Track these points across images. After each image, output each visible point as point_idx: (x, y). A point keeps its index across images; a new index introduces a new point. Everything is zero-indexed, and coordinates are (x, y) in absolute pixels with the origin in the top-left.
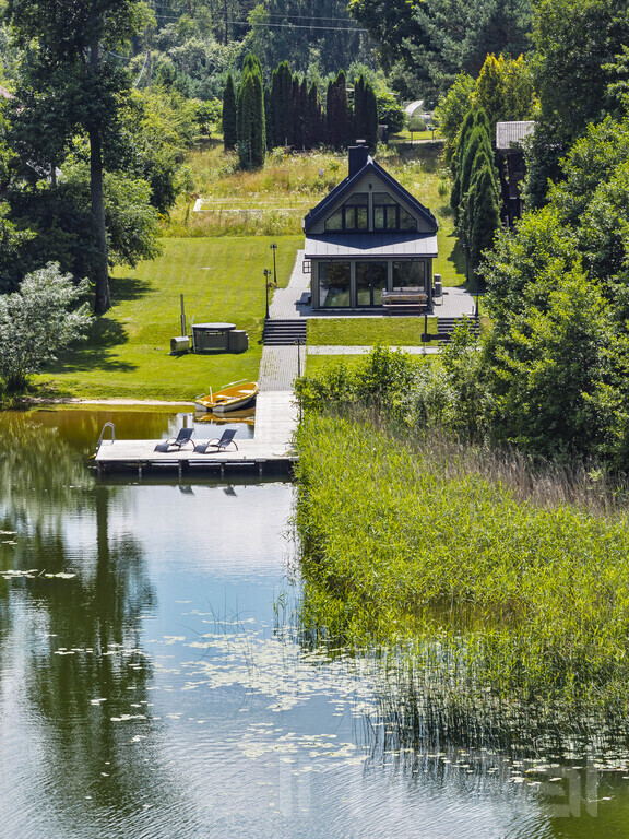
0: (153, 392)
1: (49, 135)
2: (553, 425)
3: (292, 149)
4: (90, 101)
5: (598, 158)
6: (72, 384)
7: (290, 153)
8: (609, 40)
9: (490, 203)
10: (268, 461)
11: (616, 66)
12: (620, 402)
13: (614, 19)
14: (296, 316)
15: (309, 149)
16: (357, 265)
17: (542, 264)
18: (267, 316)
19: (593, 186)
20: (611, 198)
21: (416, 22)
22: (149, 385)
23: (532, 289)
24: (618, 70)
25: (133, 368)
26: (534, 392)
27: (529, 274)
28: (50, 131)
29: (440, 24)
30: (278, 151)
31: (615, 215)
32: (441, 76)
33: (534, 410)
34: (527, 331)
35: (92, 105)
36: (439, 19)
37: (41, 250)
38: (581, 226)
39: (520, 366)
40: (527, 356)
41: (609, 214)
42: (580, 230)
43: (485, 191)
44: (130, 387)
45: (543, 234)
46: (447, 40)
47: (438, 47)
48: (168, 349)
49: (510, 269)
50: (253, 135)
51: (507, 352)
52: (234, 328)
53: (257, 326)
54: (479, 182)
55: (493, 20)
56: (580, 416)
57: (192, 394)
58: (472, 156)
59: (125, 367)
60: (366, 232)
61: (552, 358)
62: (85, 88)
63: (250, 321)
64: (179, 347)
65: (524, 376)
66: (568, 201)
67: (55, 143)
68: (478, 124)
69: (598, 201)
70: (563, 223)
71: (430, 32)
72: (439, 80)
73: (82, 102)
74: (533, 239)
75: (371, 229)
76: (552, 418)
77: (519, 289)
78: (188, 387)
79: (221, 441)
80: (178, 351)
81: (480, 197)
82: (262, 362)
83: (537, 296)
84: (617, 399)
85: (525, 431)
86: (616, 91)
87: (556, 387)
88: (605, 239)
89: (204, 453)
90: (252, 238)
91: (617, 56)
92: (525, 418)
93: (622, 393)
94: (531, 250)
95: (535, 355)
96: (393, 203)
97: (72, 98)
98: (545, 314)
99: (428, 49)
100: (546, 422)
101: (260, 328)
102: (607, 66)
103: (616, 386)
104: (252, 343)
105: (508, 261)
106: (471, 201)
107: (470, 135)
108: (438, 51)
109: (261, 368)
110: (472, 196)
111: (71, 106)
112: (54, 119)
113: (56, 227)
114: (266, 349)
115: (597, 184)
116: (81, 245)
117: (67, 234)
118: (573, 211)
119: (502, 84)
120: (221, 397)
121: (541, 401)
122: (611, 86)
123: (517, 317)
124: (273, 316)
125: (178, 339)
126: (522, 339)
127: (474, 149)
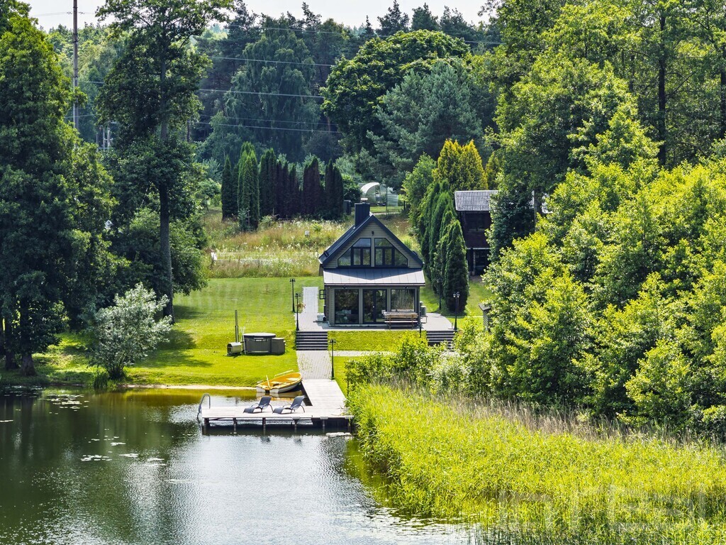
0: (221, 380)
1: (132, 190)
2: (549, 385)
3: (278, 217)
4: (163, 165)
5: (574, 198)
6: (160, 375)
7: (276, 220)
8: (572, 117)
9: (460, 248)
10: (329, 419)
11: (578, 136)
12: (599, 366)
13: (576, 102)
14: (319, 328)
15: (290, 218)
16: (364, 291)
17: (536, 272)
18: (298, 329)
19: (571, 218)
20: (585, 225)
21: (377, 118)
22: (218, 375)
23: (530, 289)
24: (580, 139)
25: (210, 365)
26: (535, 362)
27: (528, 279)
28: (133, 188)
29: (398, 121)
30: (268, 218)
31: (589, 237)
32: (400, 160)
33: (535, 375)
34: (528, 318)
35: (164, 169)
36: (397, 116)
37: (127, 277)
38: (563, 246)
39: (524, 343)
40: (529, 336)
41: (585, 237)
42: (563, 249)
43: (455, 239)
44: (203, 377)
45: (536, 251)
46: (404, 132)
47: (396, 138)
48: (226, 352)
49: (512, 276)
50: (251, 205)
51: (513, 334)
52: (274, 336)
53: (290, 336)
54: (451, 232)
55: (441, 117)
56: (569, 377)
57: (251, 381)
58: (440, 215)
59: (203, 364)
60: (369, 267)
61: (548, 336)
62: (157, 155)
63: (285, 332)
64: (234, 350)
65: (527, 351)
66: (552, 229)
67: (137, 197)
68: (443, 191)
69: (576, 228)
70: (550, 244)
71: (388, 126)
72: (398, 164)
73: (157, 166)
74: (529, 255)
75: (373, 265)
76: (547, 380)
77: (521, 289)
78: (248, 376)
79: (292, 406)
80: (233, 353)
81: (452, 244)
82: (298, 361)
83: (534, 295)
84: (597, 365)
85: (528, 389)
86: (579, 154)
87: (551, 357)
88: (581, 255)
89: (281, 413)
90: (264, 279)
91: (579, 129)
92: (528, 380)
93: (600, 360)
94: (529, 262)
95: (536, 335)
96: (390, 246)
97: (149, 163)
98: (542, 305)
99: (387, 140)
100: (545, 383)
101: (293, 338)
102: (571, 136)
103: (596, 355)
104: (289, 348)
105: (510, 270)
106: (444, 247)
107: (437, 199)
108: (396, 141)
109: (299, 365)
110: (445, 243)
111: (149, 169)
112: (137, 179)
113: (138, 260)
114: (298, 353)
115: (575, 216)
116: (155, 275)
117: (146, 265)
118: (556, 236)
119: (458, 163)
120: (275, 383)
121: (540, 368)
122: (575, 150)
123: (520, 309)
124: (302, 329)
125: (233, 344)
126: (525, 325)
127: (442, 209)
